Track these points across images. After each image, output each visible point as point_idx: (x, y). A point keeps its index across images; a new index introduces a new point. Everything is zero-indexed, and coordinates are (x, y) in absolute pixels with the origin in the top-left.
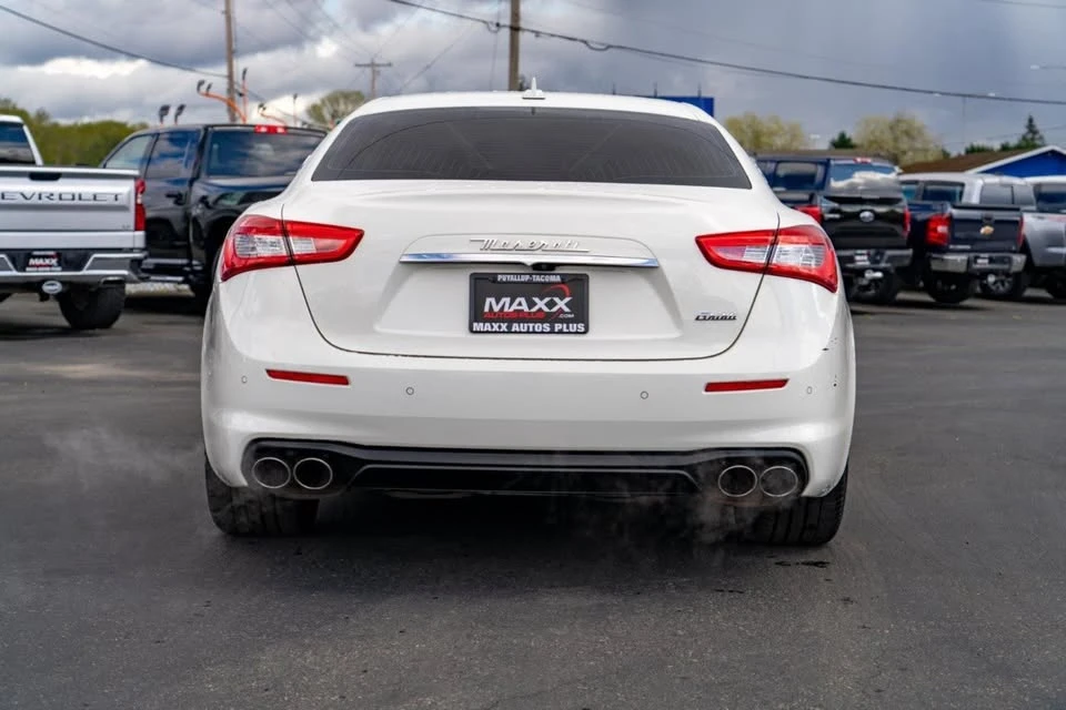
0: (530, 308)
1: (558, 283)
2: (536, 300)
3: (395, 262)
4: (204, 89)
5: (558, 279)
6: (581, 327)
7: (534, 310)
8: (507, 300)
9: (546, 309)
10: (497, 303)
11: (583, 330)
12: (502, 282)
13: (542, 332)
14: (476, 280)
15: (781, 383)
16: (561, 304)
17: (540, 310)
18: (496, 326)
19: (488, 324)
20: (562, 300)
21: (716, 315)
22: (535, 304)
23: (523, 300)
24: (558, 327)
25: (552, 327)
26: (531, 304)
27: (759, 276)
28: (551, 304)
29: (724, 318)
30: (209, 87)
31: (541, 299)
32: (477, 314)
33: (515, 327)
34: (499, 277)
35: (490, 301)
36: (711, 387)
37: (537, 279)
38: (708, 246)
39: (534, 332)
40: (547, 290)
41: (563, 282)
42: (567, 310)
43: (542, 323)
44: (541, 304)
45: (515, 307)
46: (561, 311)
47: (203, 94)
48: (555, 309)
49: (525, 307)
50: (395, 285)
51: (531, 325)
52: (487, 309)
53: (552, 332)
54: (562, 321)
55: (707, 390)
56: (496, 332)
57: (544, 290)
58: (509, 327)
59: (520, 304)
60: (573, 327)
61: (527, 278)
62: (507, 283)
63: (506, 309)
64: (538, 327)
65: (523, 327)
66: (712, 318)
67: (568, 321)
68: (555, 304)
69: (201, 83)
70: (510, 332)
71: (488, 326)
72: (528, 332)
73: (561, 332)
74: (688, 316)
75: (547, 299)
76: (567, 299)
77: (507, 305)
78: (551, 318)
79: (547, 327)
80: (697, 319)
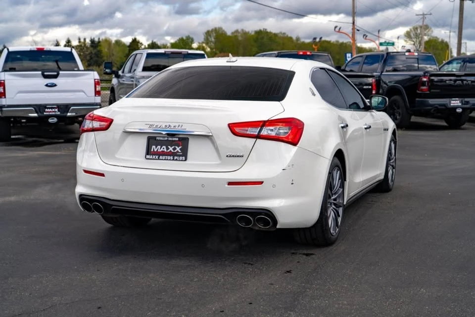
0: (167, 150)
1: (177, 141)
2: (169, 147)
3: (121, 131)
4: (337, 29)
5: (177, 139)
6: (184, 158)
7: (168, 151)
8: (159, 147)
9: (173, 151)
10: (156, 148)
11: (184, 159)
12: (158, 140)
13: (170, 160)
14: (149, 139)
15: (261, 183)
16: (178, 149)
17: (171, 151)
18: (154, 157)
19: (151, 156)
20: (178, 147)
21: (235, 155)
22: (169, 149)
23: (165, 147)
24: (176, 158)
25: (174, 158)
26: (168, 149)
27: (255, 140)
28: (174, 149)
29: (238, 156)
30: (340, 28)
31: (171, 147)
32: (148, 152)
33: (161, 157)
34: (157, 138)
35: (154, 147)
36: (230, 184)
37: (170, 139)
38: (233, 127)
39: (167, 160)
40: (174, 143)
41: (179, 141)
42: (180, 151)
43: (170, 156)
44: (171, 149)
45: (162, 150)
46: (178, 152)
47: (337, 32)
48: (175, 151)
49: (165, 150)
50: (122, 141)
51: (166, 157)
52: (152, 150)
53: (173, 160)
54: (177, 156)
55: (228, 184)
56: (154, 159)
57: (172, 143)
58: (159, 157)
59: (164, 149)
60: (181, 158)
61: (166, 139)
62: (160, 140)
63: (159, 151)
64: (169, 157)
65: (164, 157)
66: (233, 156)
67: (179, 156)
68: (176, 149)
69: (336, 27)
70: (159, 159)
71: (151, 157)
72: (165, 159)
73: (176, 160)
74: (224, 156)
75: (173, 147)
76: (180, 147)
77: (159, 149)
78: (173, 154)
79: (172, 158)
80: (227, 156)
